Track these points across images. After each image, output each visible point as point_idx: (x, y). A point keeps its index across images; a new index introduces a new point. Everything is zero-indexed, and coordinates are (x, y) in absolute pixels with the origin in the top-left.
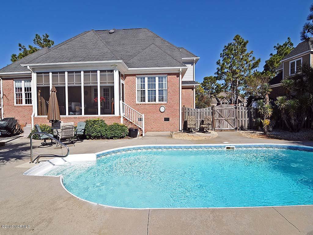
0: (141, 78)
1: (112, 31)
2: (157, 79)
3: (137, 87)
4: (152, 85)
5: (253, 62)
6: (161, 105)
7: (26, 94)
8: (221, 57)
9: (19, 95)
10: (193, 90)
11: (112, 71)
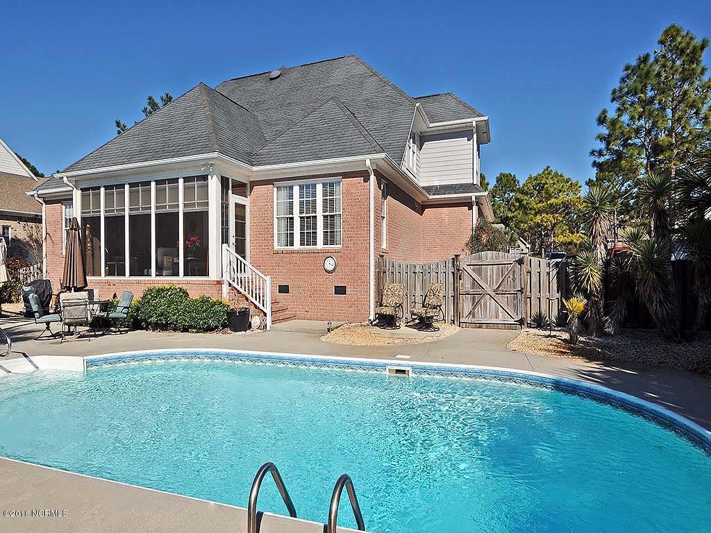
0: (285, 189)
1: (275, 73)
2: (319, 188)
4: (308, 205)
6: (327, 255)
10: (471, 208)
11: (205, 178)
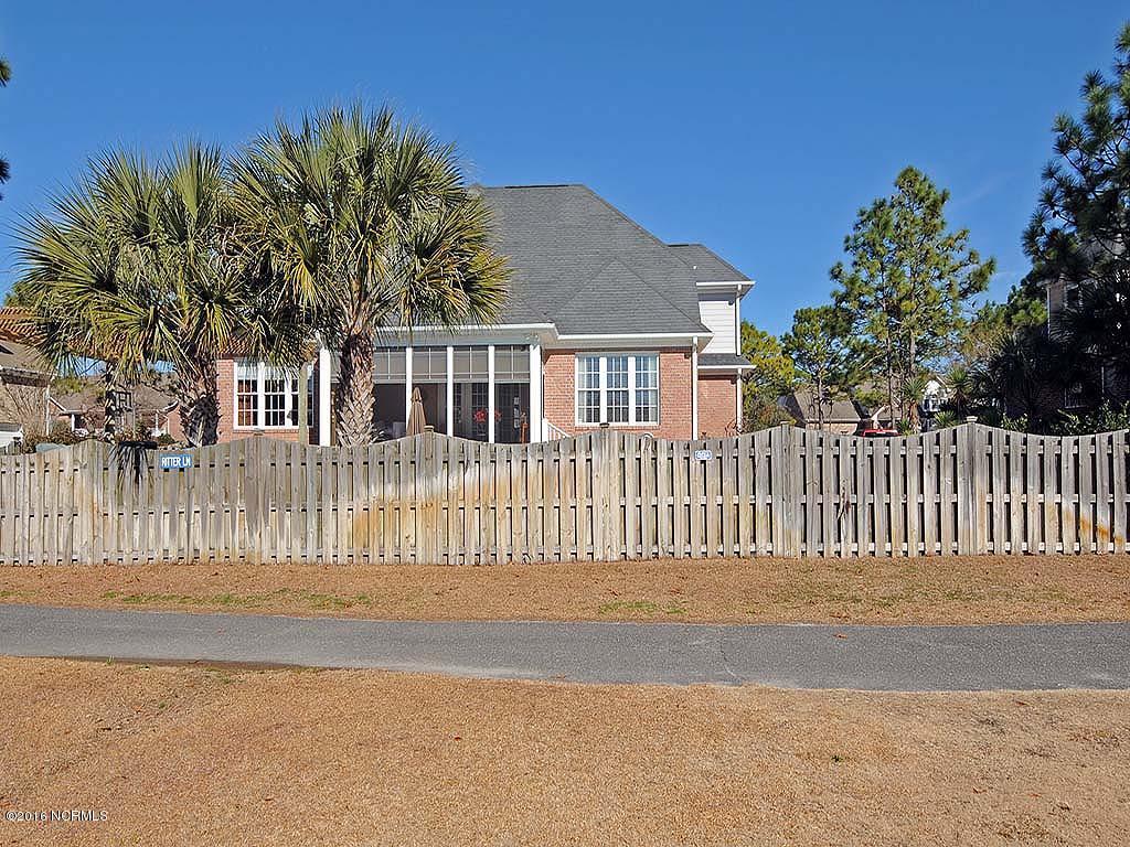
0: (589, 360)
2: (632, 362)
3: (579, 384)
4: (617, 378)
5: (972, 268)
6: (642, 431)
7: (268, 397)
8: (847, 249)
9: (248, 401)
10: (734, 382)
11: (525, 347)
